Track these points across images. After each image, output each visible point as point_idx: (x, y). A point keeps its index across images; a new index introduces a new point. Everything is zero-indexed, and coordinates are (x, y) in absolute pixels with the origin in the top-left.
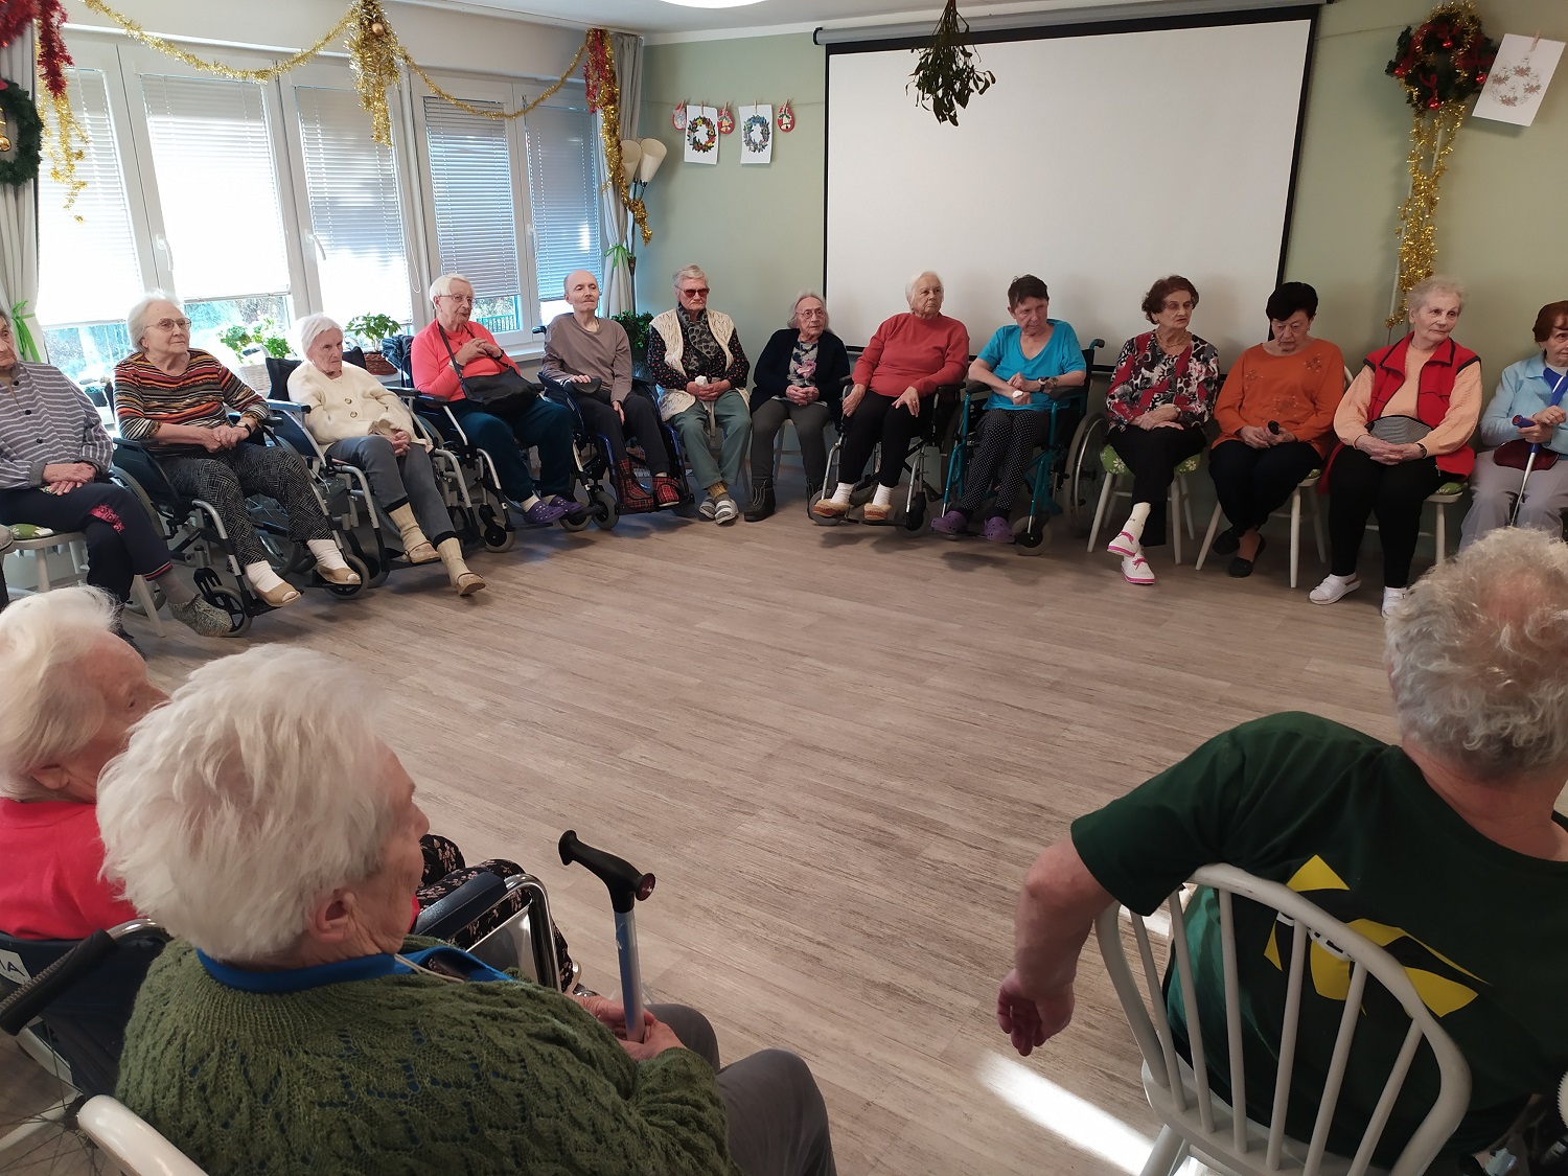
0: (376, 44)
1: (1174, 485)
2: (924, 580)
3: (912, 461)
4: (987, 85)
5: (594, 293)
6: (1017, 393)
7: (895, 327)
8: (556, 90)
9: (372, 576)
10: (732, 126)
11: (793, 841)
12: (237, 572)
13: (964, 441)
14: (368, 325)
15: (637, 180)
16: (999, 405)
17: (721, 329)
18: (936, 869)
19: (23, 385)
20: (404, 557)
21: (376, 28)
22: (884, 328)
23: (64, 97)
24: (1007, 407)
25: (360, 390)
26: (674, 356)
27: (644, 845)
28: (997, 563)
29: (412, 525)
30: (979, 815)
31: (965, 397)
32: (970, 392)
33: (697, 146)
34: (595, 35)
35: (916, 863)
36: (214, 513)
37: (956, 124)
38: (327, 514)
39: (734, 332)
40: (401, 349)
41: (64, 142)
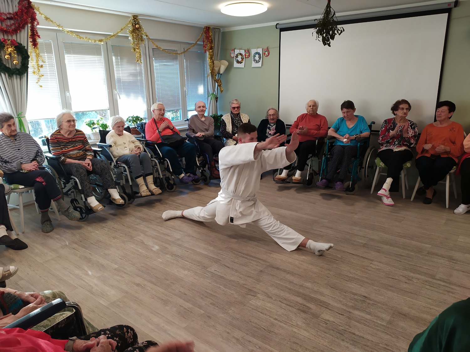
0: (137, 32)
1: (402, 172)
2: (314, 203)
3: (309, 162)
4: (342, 32)
5: (204, 109)
6: (345, 140)
7: (302, 118)
8: (194, 46)
9: (129, 200)
10: (249, 55)
11: (271, 309)
12: (84, 200)
13: (327, 156)
14: (133, 119)
15: (219, 73)
16: (339, 144)
17: (245, 119)
18: (327, 324)
19: (18, 140)
20: (140, 194)
21: (137, 26)
22: (299, 118)
23: (38, 49)
24: (342, 144)
25: (128, 140)
26: (229, 128)
27: (214, 308)
28: (339, 197)
29: (143, 184)
30: (342, 300)
31: (327, 141)
32: (329, 139)
33: (238, 62)
34: (206, 28)
35: (319, 321)
36: (77, 180)
37: (330, 46)
38: (115, 180)
39: (249, 120)
40: (142, 126)
41: (37, 62)
